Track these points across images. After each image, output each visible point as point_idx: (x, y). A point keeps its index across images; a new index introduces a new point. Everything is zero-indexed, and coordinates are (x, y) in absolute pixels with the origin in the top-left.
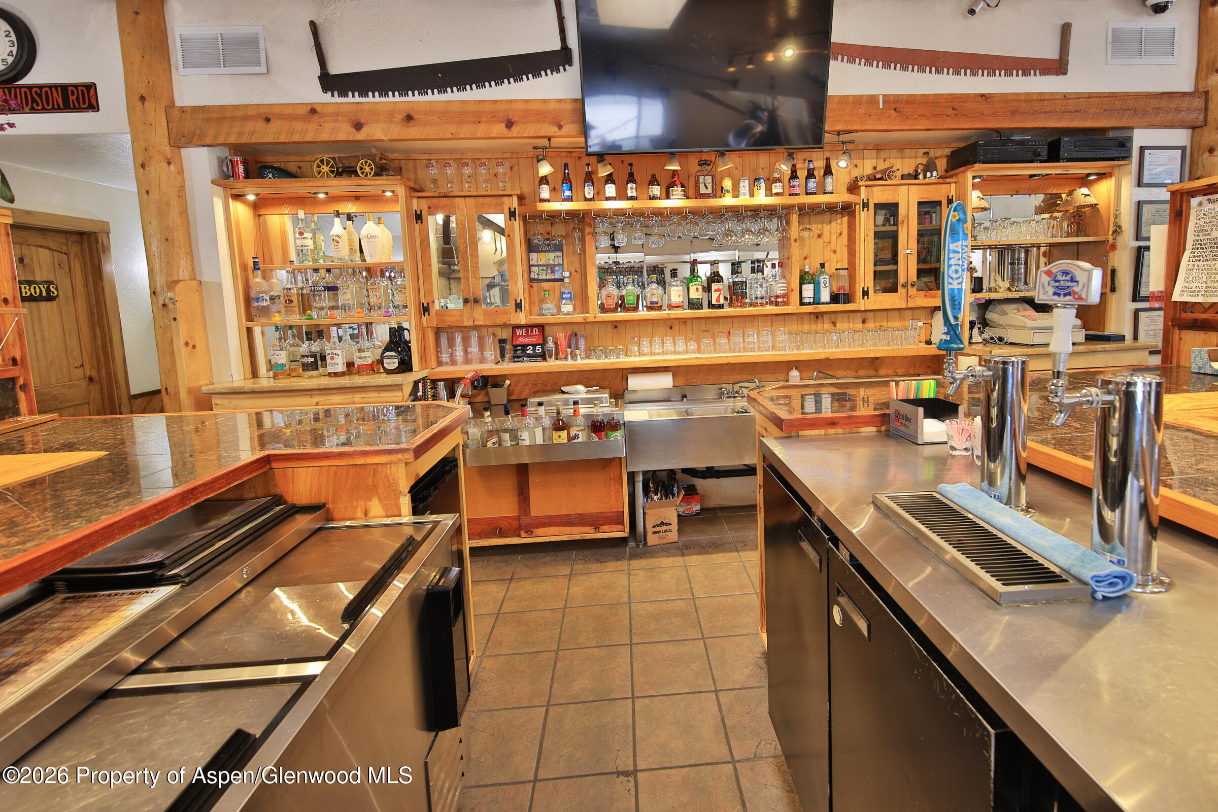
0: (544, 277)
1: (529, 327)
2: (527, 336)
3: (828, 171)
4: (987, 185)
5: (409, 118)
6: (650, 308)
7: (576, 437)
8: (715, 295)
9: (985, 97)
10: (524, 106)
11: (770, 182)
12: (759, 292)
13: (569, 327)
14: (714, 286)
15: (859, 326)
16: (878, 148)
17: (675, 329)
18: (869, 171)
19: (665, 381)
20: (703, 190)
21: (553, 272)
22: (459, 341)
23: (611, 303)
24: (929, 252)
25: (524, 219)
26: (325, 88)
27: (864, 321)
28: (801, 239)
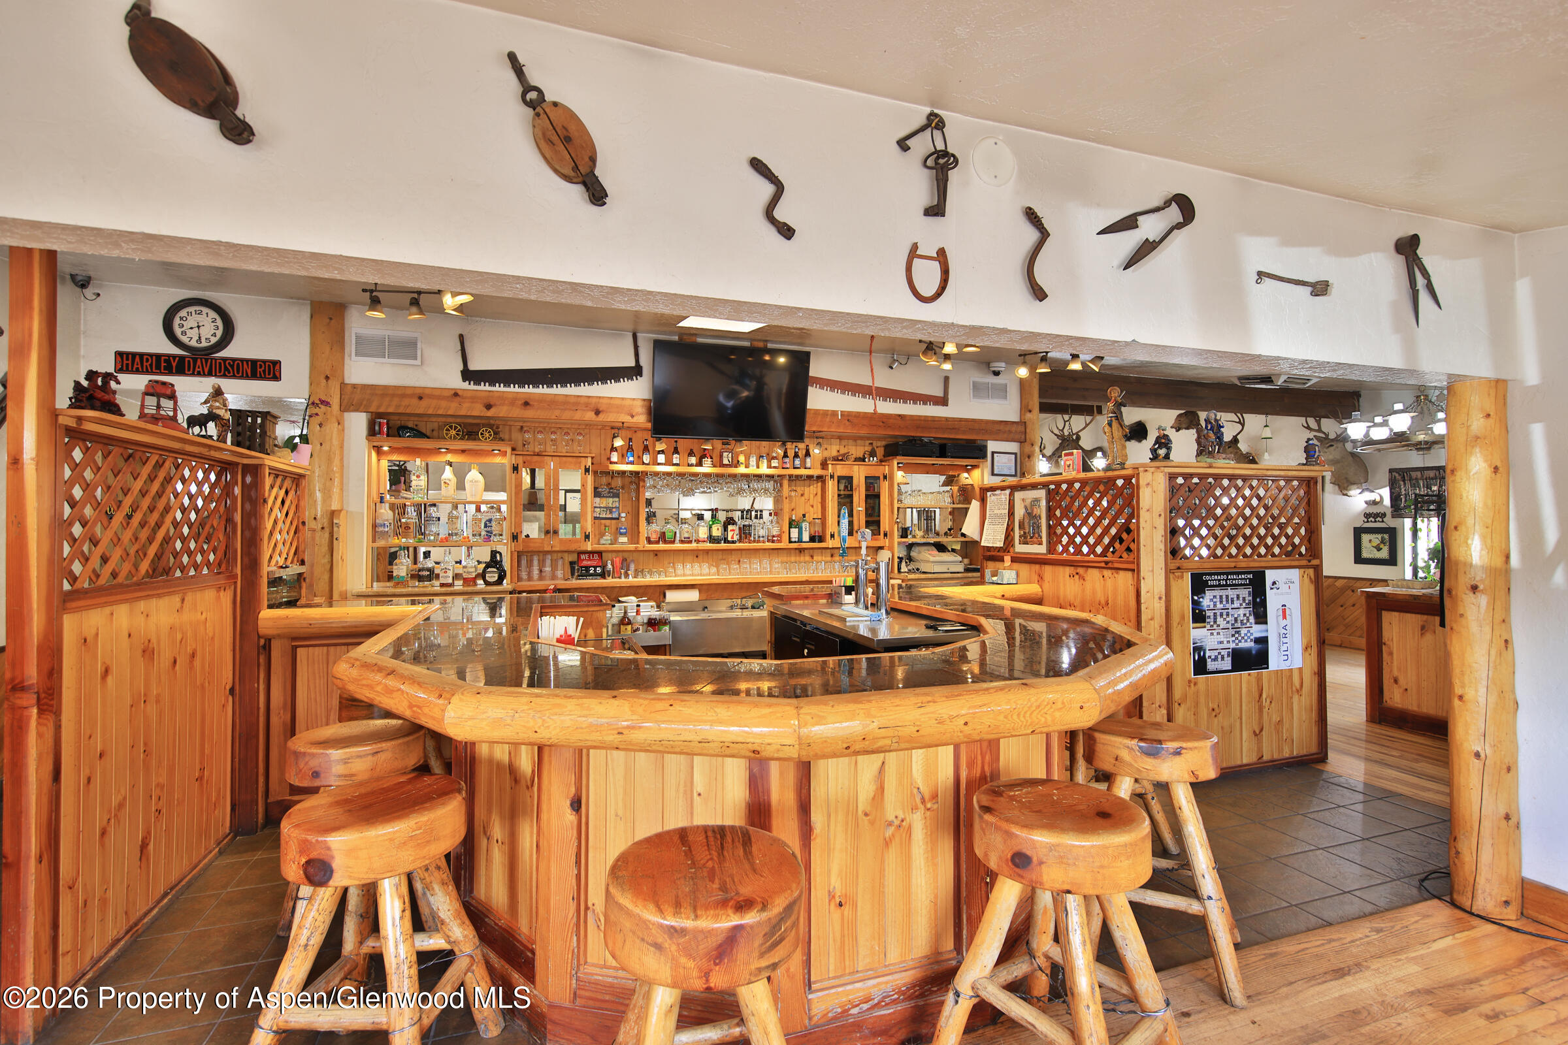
0: (604, 516)
1: (592, 553)
2: (590, 560)
3: (808, 454)
4: (907, 468)
5: (526, 404)
6: (682, 542)
7: (638, 629)
8: (730, 534)
9: (901, 417)
10: (608, 401)
11: (770, 459)
12: (762, 532)
13: (620, 554)
14: (730, 527)
15: (829, 558)
16: (840, 438)
17: (700, 557)
18: (834, 453)
19: (693, 596)
20: (725, 462)
21: (611, 512)
22: (536, 562)
23: (654, 537)
24: (873, 508)
25: (595, 473)
26: (464, 380)
27: (832, 556)
28: (790, 496)
